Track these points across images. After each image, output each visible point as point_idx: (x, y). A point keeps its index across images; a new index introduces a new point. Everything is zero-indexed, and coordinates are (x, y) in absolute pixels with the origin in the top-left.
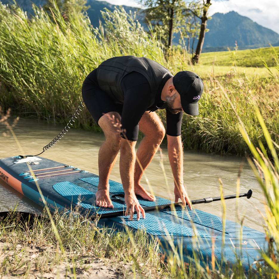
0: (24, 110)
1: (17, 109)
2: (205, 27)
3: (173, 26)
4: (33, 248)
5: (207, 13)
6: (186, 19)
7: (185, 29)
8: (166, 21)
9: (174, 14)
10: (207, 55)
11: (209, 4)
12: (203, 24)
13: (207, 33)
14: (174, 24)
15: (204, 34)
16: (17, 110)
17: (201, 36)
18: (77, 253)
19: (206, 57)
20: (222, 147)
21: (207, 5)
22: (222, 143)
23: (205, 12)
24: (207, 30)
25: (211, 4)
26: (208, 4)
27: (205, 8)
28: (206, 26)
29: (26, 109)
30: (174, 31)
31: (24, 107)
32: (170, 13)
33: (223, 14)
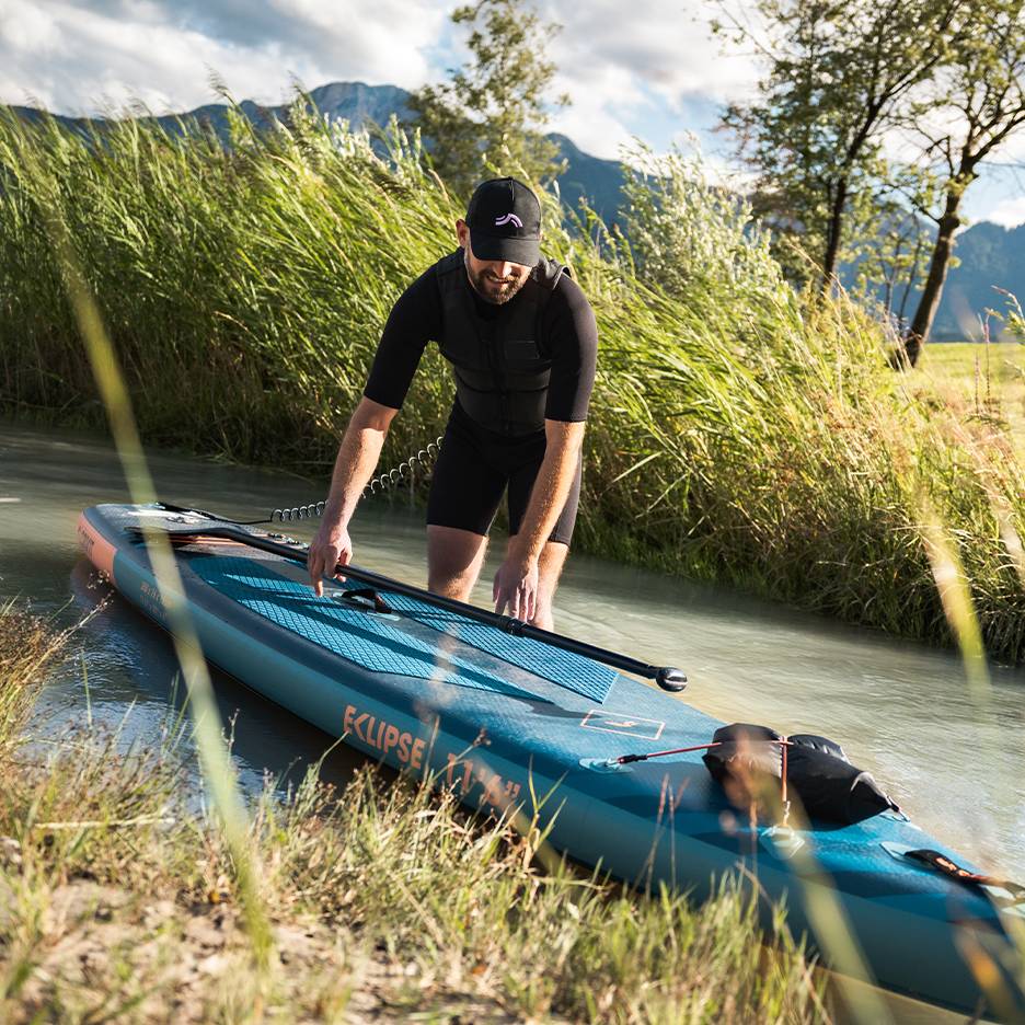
0: (316, 452)
1: (293, 447)
2: (951, 250)
3: (842, 238)
4: (225, 925)
5: (960, 203)
6: (884, 219)
7: (878, 252)
8: (819, 219)
9: (847, 200)
10: (945, 351)
11: (971, 176)
12: (943, 239)
13: (952, 272)
14: (843, 230)
15: (946, 272)
16: (292, 450)
17: (935, 278)
18: (419, 975)
19: (943, 357)
20: (1015, 636)
21: (962, 176)
22: (1017, 622)
23: (953, 202)
24: (954, 262)
25: (976, 176)
26: (966, 176)
27: (953, 187)
28: (954, 248)
29: (323, 452)
30: (842, 254)
31: (315, 444)
32: (834, 196)
33: (1002, 228)
